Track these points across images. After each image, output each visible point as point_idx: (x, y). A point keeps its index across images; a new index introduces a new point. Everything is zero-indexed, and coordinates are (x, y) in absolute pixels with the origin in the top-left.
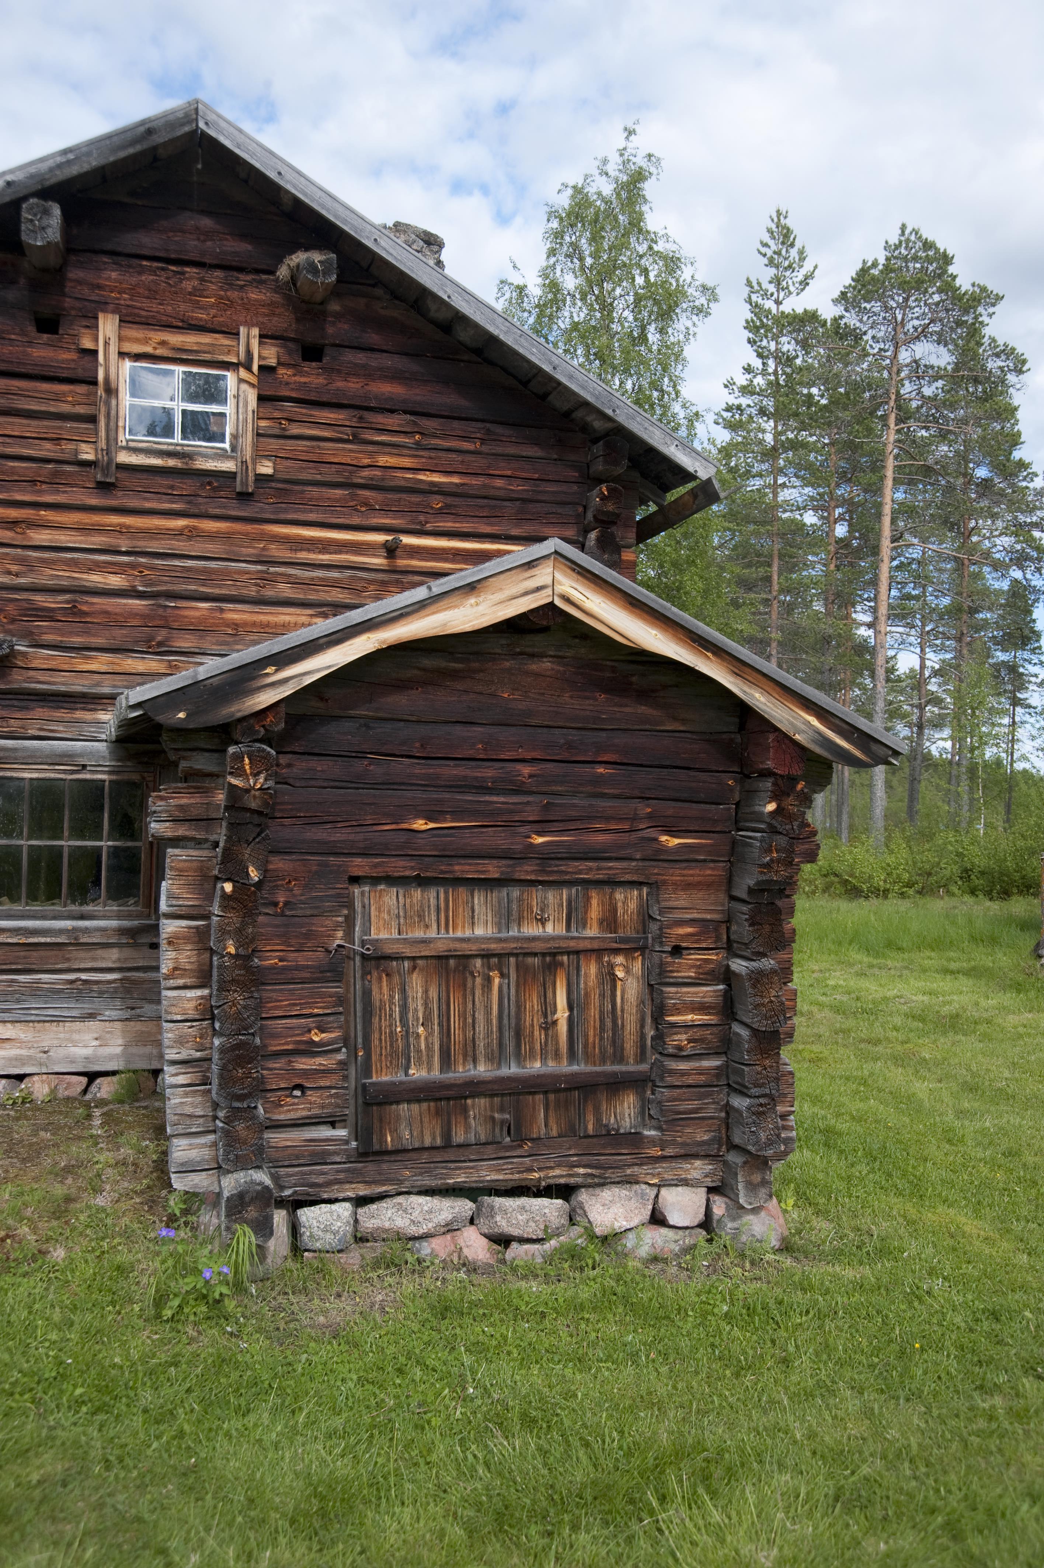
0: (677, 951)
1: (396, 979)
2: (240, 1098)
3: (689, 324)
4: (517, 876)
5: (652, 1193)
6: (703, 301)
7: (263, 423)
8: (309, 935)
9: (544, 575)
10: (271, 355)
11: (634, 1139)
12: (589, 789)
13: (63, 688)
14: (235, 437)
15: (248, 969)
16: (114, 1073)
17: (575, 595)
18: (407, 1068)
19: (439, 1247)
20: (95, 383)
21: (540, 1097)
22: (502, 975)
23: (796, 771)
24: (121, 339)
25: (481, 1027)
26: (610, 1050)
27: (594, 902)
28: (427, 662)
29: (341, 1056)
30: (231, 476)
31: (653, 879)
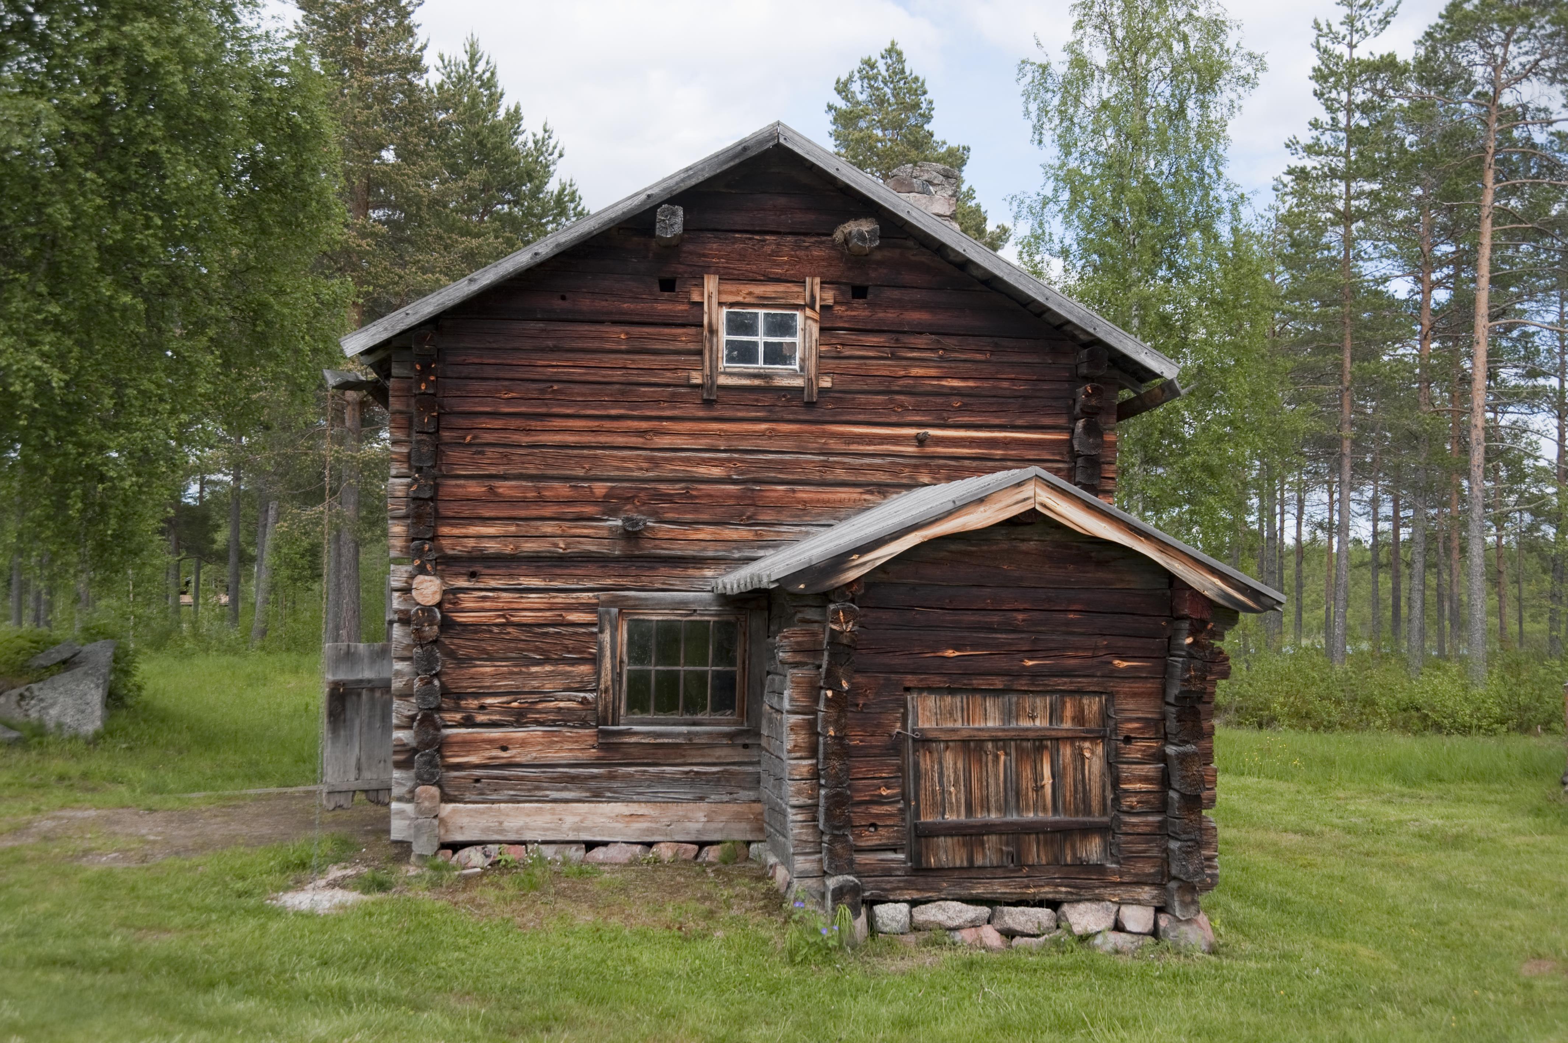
0: (1128, 740)
1: (936, 755)
2: (838, 828)
3: (1234, 96)
4: (1015, 687)
5: (1115, 908)
6: (1249, 70)
7: (823, 348)
8: (879, 725)
9: (1028, 490)
10: (829, 297)
11: (1099, 869)
12: (1064, 628)
13: (679, 553)
14: (803, 360)
15: (842, 745)
16: (717, 843)
17: (1050, 503)
18: (943, 814)
19: (967, 935)
20: (702, 326)
21: (1033, 837)
22: (1006, 754)
23: (1206, 616)
24: (720, 292)
25: (992, 789)
26: (1081, 807)
27: (1068, 705)
28: (953, 547)
29: (900, 806)
30: (801, 390)
31: (1110, 690)
